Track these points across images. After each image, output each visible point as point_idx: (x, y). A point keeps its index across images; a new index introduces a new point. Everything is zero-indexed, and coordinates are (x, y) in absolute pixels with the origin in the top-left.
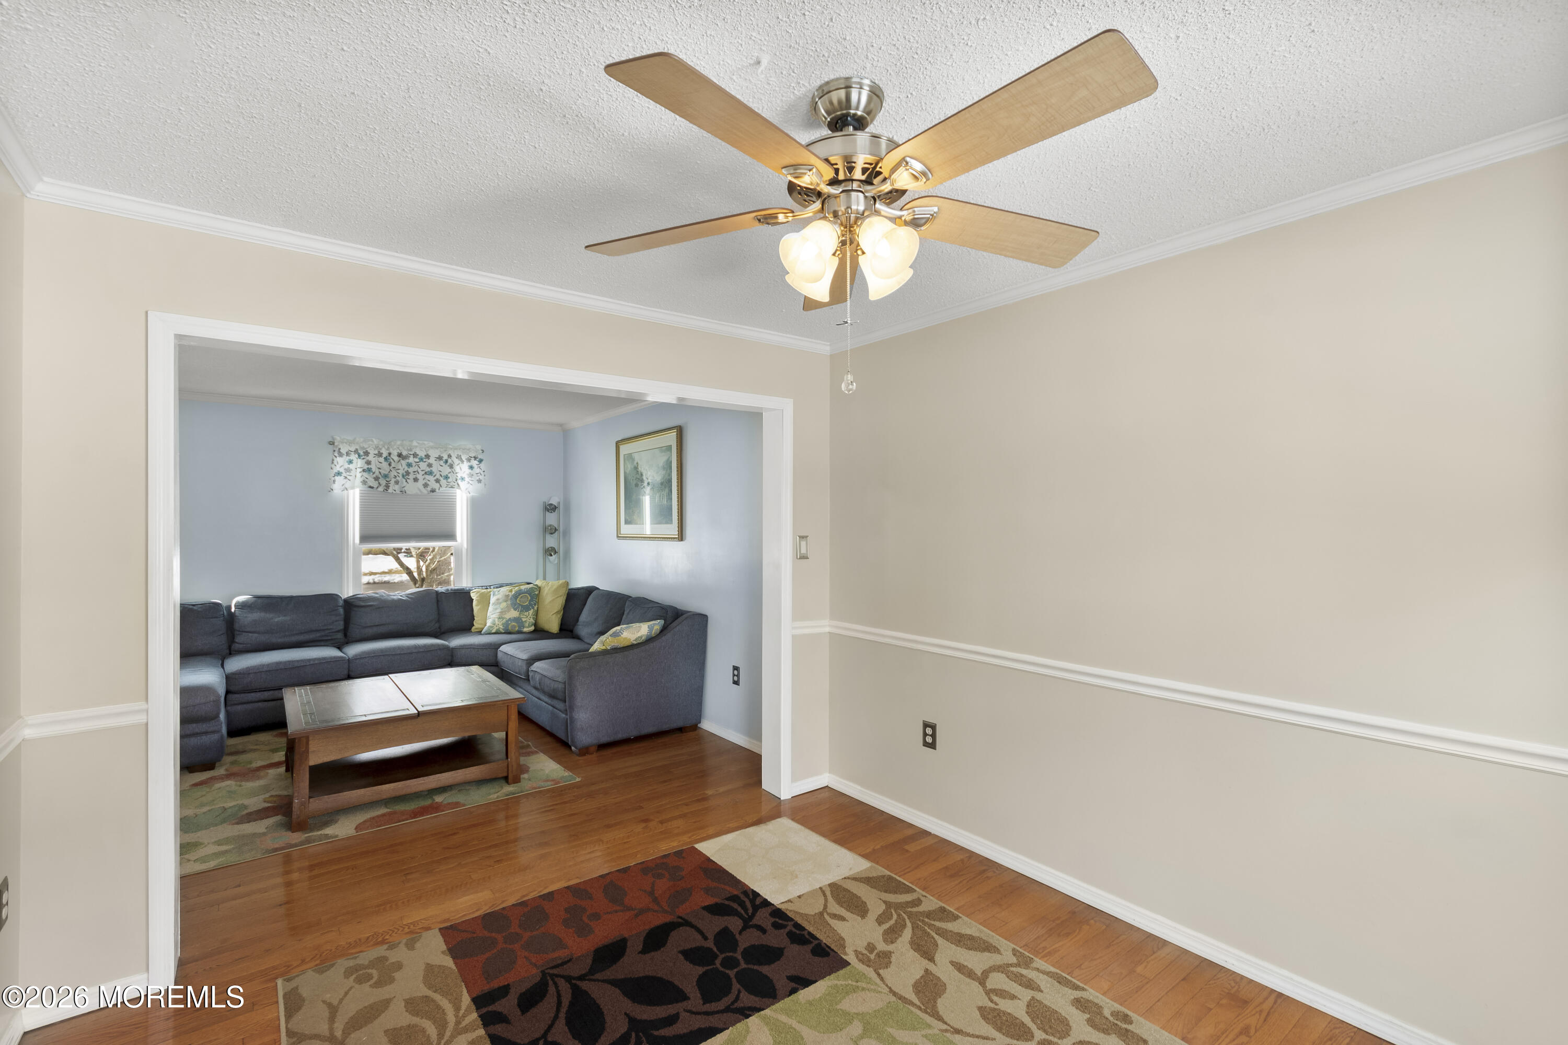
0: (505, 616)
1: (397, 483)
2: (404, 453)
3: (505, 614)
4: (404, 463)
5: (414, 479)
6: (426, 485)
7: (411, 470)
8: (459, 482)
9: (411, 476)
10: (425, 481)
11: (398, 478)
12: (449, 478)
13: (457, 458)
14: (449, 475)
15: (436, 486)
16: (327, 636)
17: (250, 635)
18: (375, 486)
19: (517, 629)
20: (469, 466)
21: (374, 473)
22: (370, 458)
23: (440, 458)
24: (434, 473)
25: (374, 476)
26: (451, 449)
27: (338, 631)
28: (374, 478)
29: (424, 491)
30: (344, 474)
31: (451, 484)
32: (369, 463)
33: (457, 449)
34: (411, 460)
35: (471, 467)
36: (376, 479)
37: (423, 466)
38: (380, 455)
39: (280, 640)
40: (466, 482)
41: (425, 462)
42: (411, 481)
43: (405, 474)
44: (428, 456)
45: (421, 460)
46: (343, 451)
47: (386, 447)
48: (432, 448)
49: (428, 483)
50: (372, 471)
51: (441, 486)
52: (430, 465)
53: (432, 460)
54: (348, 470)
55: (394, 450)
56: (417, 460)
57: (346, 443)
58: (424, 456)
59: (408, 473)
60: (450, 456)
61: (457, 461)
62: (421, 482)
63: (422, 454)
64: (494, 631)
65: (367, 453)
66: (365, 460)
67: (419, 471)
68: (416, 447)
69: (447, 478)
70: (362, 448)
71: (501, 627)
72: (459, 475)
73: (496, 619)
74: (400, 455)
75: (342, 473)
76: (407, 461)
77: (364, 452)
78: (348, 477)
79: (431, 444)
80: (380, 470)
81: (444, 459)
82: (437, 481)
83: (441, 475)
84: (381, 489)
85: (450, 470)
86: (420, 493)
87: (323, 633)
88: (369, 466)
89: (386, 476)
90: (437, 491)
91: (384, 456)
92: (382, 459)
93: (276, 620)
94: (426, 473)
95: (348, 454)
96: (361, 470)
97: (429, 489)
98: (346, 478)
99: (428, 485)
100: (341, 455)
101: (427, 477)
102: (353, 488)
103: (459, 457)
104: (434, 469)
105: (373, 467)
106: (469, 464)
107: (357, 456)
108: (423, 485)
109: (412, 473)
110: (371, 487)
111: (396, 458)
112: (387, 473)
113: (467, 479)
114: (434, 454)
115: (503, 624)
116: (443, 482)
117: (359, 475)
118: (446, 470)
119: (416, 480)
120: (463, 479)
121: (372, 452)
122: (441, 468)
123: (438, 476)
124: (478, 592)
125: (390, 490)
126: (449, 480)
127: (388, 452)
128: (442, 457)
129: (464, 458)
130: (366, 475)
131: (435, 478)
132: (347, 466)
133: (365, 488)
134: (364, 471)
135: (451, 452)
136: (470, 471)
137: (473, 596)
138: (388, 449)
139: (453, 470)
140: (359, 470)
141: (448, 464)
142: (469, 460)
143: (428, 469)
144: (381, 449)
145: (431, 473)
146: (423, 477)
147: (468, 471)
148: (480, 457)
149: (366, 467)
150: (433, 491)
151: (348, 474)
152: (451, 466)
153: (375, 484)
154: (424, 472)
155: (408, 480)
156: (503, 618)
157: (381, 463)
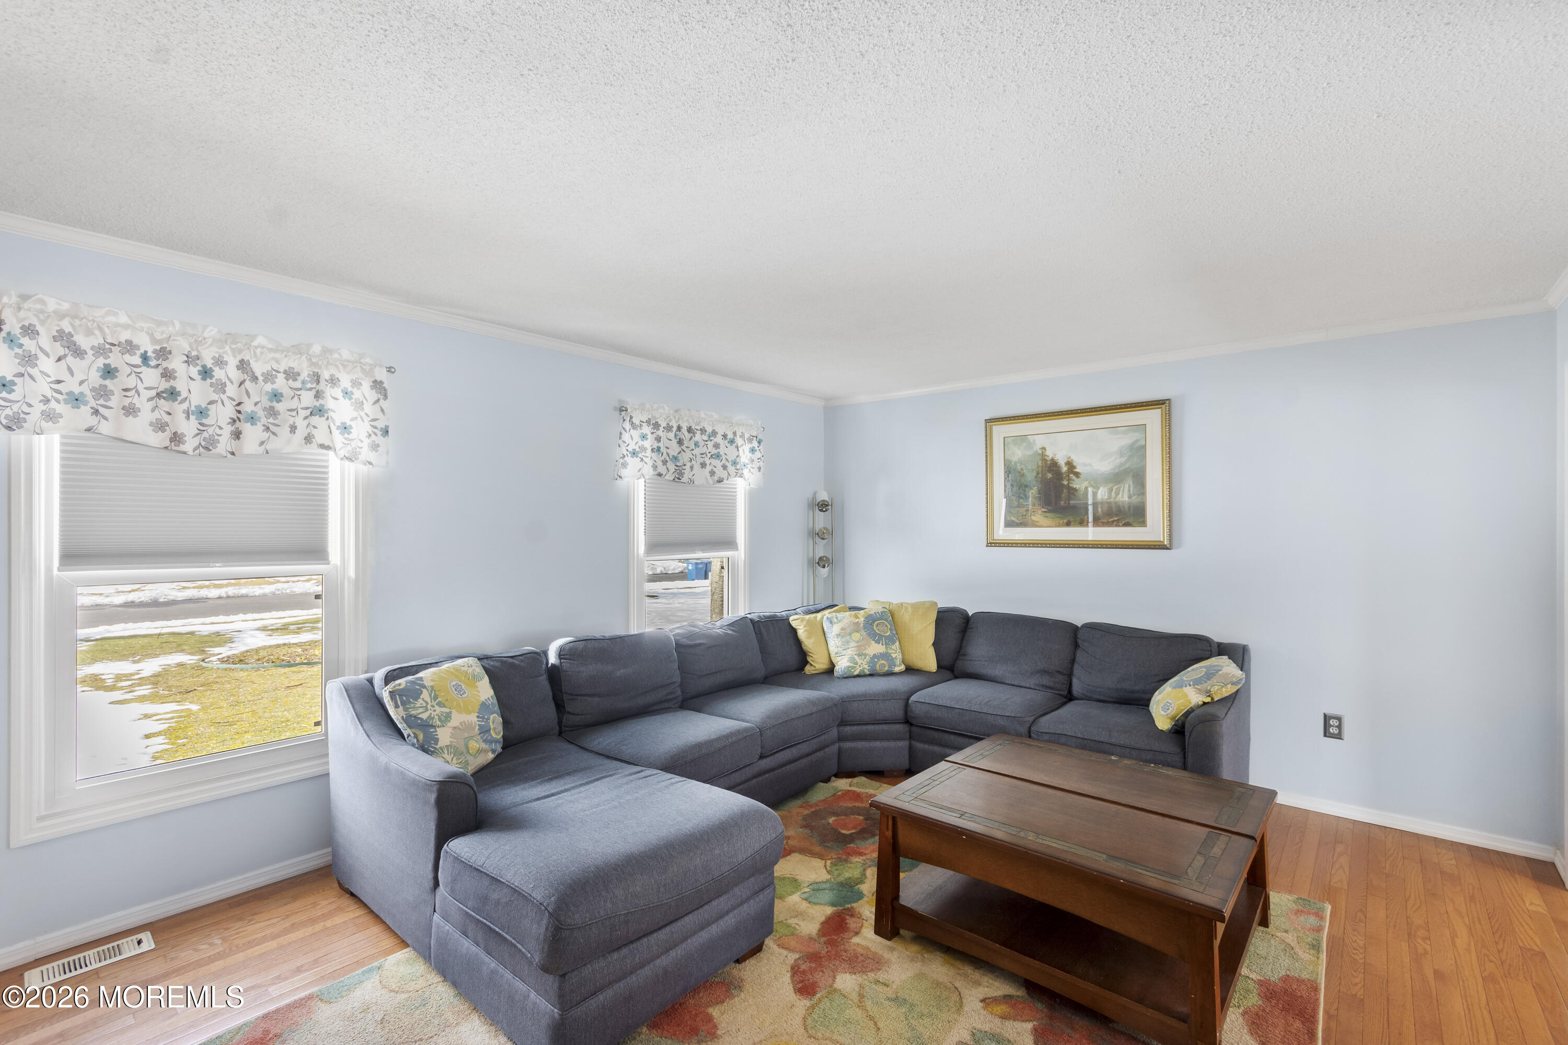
0: (867, 651)
2: (693, 427)
3: (866, 649)
4: (692, 441)
5: (701, 464)
6: (712, 473)
7: (697, 451)
8: (744, 469)
9: (698, 460)
10: (712, 467)
12: (737, 463)
13: (740, 436)
14: (737, 460)
15: (723, 474)
17: (590, 699)
18: (665, 473)
19: (886, 669)
20: (751, 448)
21: (663, 454)
23: (726, 436)
24: (720, 456)
25: (663, 458)
26: (737, 424)
28: (663, 461)
29: (712, 481)
30: (640, 455)
31: (736, 472)
32: (659, 439)
33: (742, 424)
34: (699, 437)
35: (753, 450)
36: (665, 462)
37: (710, 446)
38: (670, 428)
40: (747, 470)
41: (713, 440)
42: (698, 467)
44: (715, 433)
45: (708, 437)
46: (636, 421)
47: (675, 418)
48: (718, 421)
49: (715, 469)
50: (661, 452)
51: (727, 474)
52: (717, 446)
53: (718, 439)
54: (643, 449)
55: (683, 422)
56: (705, 437)
57: (638, 409)
58: (710, 433)
60: (735, 434)
61: (740, 441)
62: (708, 468)
63: (709, 430)
64: (856, 673)
65: (657, 426)
66: (655, 436)
67: (707, 452)
68: (704, 419)
69: (734, 463)
70: (654, 418)
71: (866, 667)
72: (743, 461)
73: (856, 656)
74: (688, 430)
75: (637, 453)
76: (696, 438)
77: (655, 424)
78: (644, 459)
79: (718, 416)
80: (668, 451)
81: (730, 437)
82: (724, 467)
83: (727, 460)
84: (670, 477)
85: (735, 453)
86: (705, 484)
88: (659, 444)
89: (675, 459)
90: (724, 480)
91: (674, 430)
92: (671, 435)
93: (618, 673)
94: (713, 456)
95: (640, 425)
96: (652, 449)
97: (716, 478)
98: (642, 459)
99: (715, 472)
100: (634, 426)
101: (714, 461)
103: (742, 436)
104: (722, 450)
105: (663, 445)
106: (751, 445)
107: (648, 428)
108: (710, 472)
109: (698, 455)
111: (687, 434)
112: (676, 454)
113: (749, 466)
114: (720, 430)
115: (868, 663)
116: (731, 469)
117: (649, 457)
118: (731, 452)
119: (703, 465)
120: (745, 465)
121: (662, 424)
122: (727, 450)
124: (799, 619)
126: (737, 467)
127: (677, 424)
128: (728, 435)
129: (746, 437)
130: (655, 456)
131: (722, 463)
132: (640, 442)
134: (654, 450)
135: (734, 428)
137: (794, 624)
138: (677, 420)
141: (733, 444)
142: (751, 440)
143: (715, 451)
144: (671, 420)
145: (718, 456)
146: (711, 461)
147: (750, 455)
148: (760, 437)
149: (656, 445)
150: (719, 481)
151: (643, 453)
152: (736, 448)
153: (662, 469)
154: (710, 455)
156: (865, 655)
157: (670, 440)
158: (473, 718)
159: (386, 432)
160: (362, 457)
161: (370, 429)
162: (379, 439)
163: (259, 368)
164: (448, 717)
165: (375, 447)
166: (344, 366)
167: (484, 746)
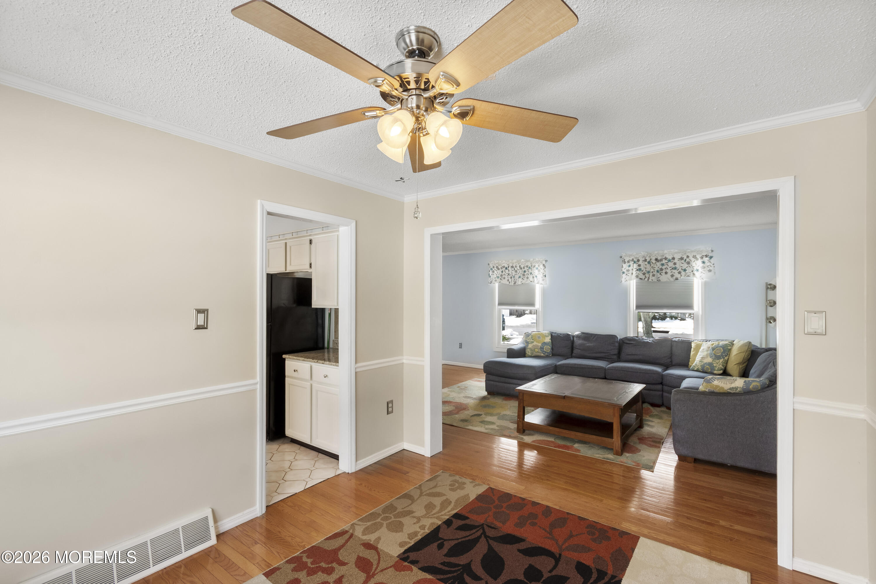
1: (654, 275)
2: (659, 258)
3: (704, 359)
4: (659, 264)
5: (665, 272)
6: (672, 276)
7: (664, 267)
8: (695, 272)
9: (664, 271)
10: (672, 273)
11: (654, 273)
12: (686, 270)
13: (693, 257)
14: (687, 269)
15: (678, 276)
16: (609, 356)
17: (578, 350)
18: (643, 278)
19: (710, 370)
20: (702, 262)
21: (643, 271)
22: (640, 263)
23: (682, 259)
24: (677, 268)
25: (643, 272)
26: (689, 252)
27: (614, 355)
28: (643, 274)
29: (672, 279)
30: (626, 273)
31: (688, 274)
32: (639, 265)
33: (693, 252)
34: (664, 261)
35: (704, 262)
36: (644, 274)
37: (671, 264)
38: (645, 260)
39: (589, 355)
40: (700, 272)
41: (672, 262)
42: (663, 274)
43: (659, 270)
44: (674, 258)
45: (669, 261)
46: (626, 261)
47: (649, 256)
48: (676, 253)
49: (674, 274)
50: (641, 270)
51: (681, 276)
52: (675, 264)
53: (676, 261)
54: (628, 271)
55: (653, 257)
56: (667, 261)
57: (628, 256)
58: (671, 259)
59: (662, 269)
60: (688, 257)
61: (693, 259)
62: (669, 274)
63: (670, 257)
64: (695, 369)
65: (638, 260)
66: (637, 264)
67: (668, 267)
68: (666, 253)
69: (685, 270)
70: (636, 258)
71: (700, 367)
72: (695, 268)
73: (698, 362)
74: (656, 260)
75: (625, 272)
76: (661, 262)
77: (637, 260)
78: (628, 274)
79: (676, 251)
80: (646, 269)
81: (684, 259)
82: (680, 273)
83: (682, 269)
84: (646, 280)
85: (687, 266)
86: (668, 281)
87: (606, 354)
88: (640, 267)
89: (649, 272)
90: (679, 278)
91: (648, 261)
92: (646, 263)
93: (587, 345)
94: (673, 269)
95: (628, 262)
96: (636, 270)
97: (674, 278)
98: (627, 274)
99: (674, 275)
100: (625, 263)
101: (674, 271)
102: (630, 280)
103: (694, 257)
104: (677, 266)
105: (642, 267)
106: (702, 260)
107: (633, 262)
108: (671, 276)
109: (664, 269)
110: (641, 279)
111: (654, 261)
112: (649, 270)
113: (700, 270)
114: (677, 257)
115: (701, 366)
116: (683, 273)
117: (634, 273)
118: (685, 266)
119: (666, 273)
120: (697, 270)
121: (641, 259)
122: (682, 265)
123: (680, 270)
124: (696, 343)
125: (650, 280)
126: (687, 272)
127: (650, 258)
128: (683, 258)
129: (698, 257)
130: (638, 272)
131: (678, 271)
132: (628, 268)
133: (638, 279)
134: (637, 270)
135: (688, 254)
136: (703, 265)
137: (693, 345)
138: (650, 257)
139: (690, 265)
140: (635, 270)
141: (686, 262)
142: (702, 258)
143: (674, 266)
144: (646, 257)
145: (675, 268)
146: (671, 271)
147: (702, 265)
148: (710, 255)
149: (638, 268)
150: (677, 279)
151: (628, 272)
152: (688, 263)
153: (643, 277)
154: (671, 268)
155: (662, 274)
156: (702, 362)
157: (646, 265)
158: (540, 345)
159: (545, 276)
160: (540, 283)
161: (542, 276)
162: (544, 278)
163: (522, 266)
164: (533, 342)
165: (543, 280)
166: (537, 262)
167: (540, 351)
